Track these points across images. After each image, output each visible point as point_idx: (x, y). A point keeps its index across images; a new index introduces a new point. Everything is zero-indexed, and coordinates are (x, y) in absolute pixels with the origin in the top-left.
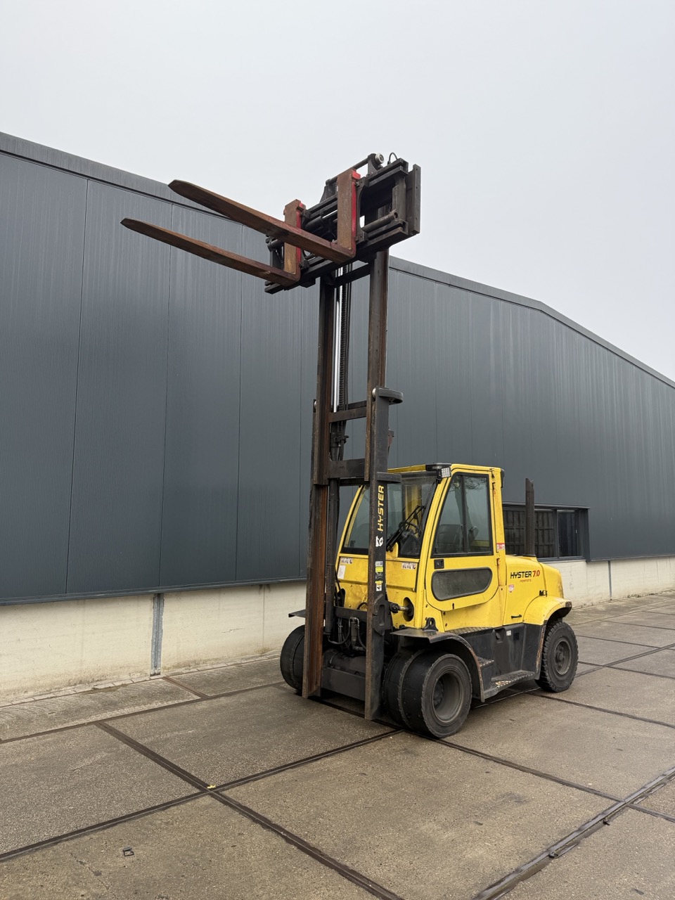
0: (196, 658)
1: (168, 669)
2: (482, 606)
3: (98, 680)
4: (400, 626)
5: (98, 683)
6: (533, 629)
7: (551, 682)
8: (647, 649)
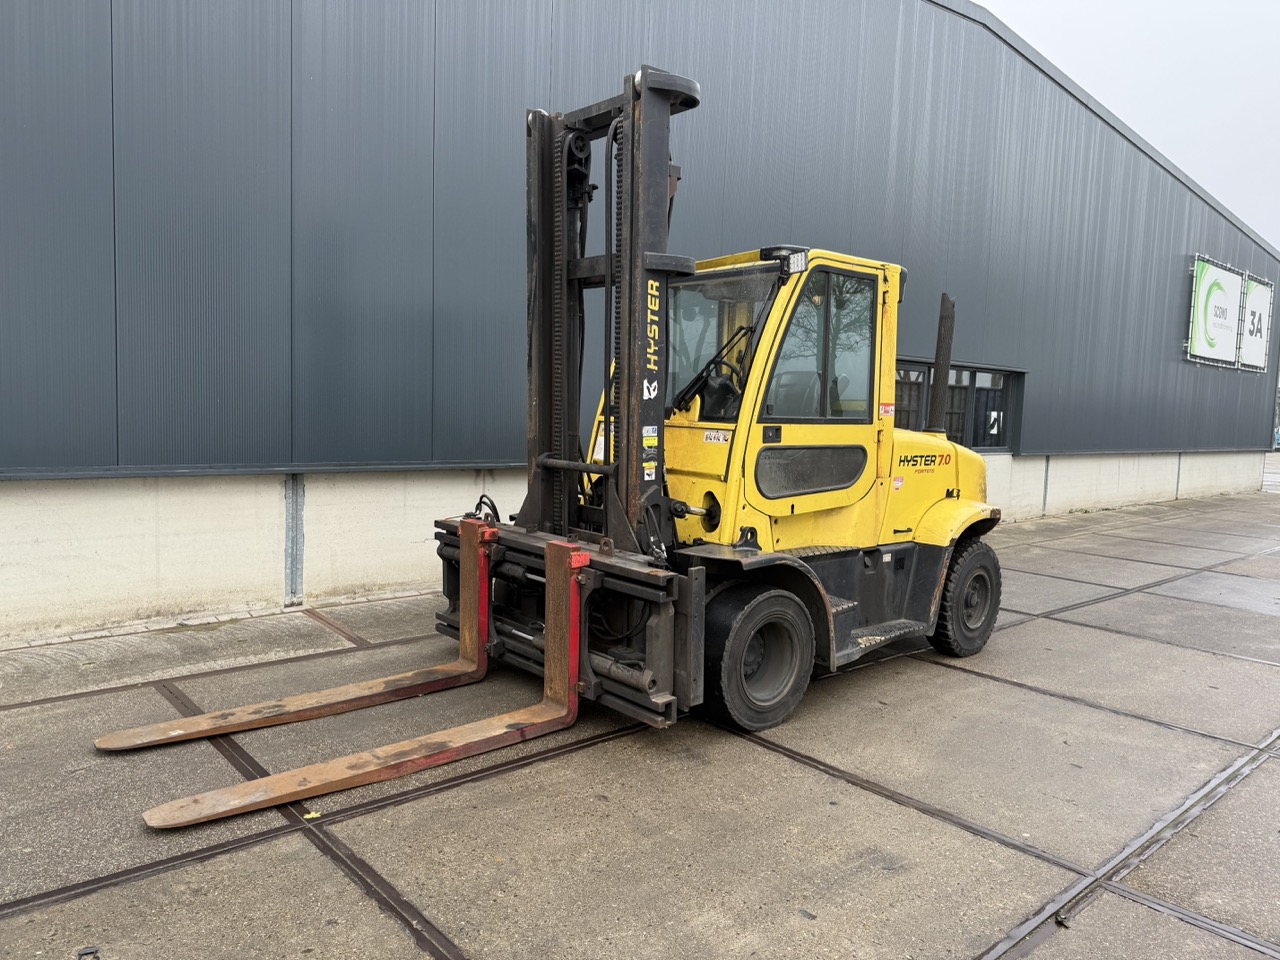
0: (366, 581)
1: (317, 596)
2: (844, 511)
3: (190, 612)
4: (694, 541)
5: (191, 615)
6: (930, 552)
7: (955, 640)
8: (1106, 592)
